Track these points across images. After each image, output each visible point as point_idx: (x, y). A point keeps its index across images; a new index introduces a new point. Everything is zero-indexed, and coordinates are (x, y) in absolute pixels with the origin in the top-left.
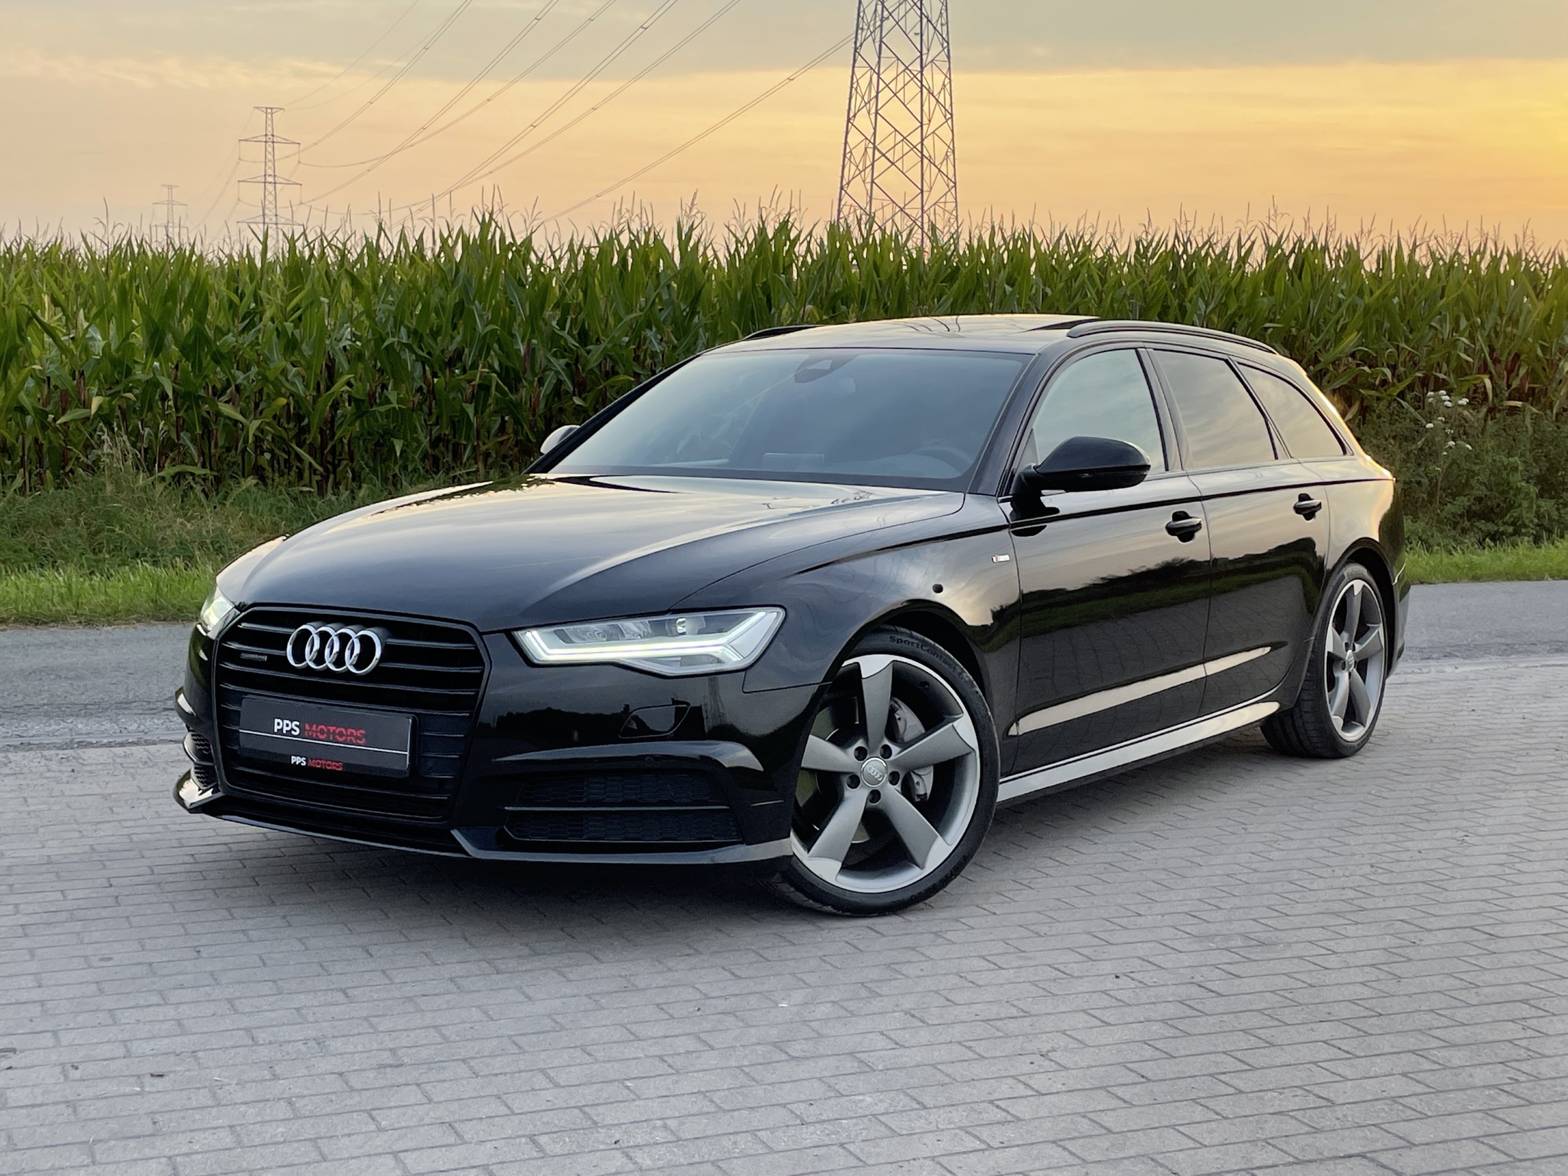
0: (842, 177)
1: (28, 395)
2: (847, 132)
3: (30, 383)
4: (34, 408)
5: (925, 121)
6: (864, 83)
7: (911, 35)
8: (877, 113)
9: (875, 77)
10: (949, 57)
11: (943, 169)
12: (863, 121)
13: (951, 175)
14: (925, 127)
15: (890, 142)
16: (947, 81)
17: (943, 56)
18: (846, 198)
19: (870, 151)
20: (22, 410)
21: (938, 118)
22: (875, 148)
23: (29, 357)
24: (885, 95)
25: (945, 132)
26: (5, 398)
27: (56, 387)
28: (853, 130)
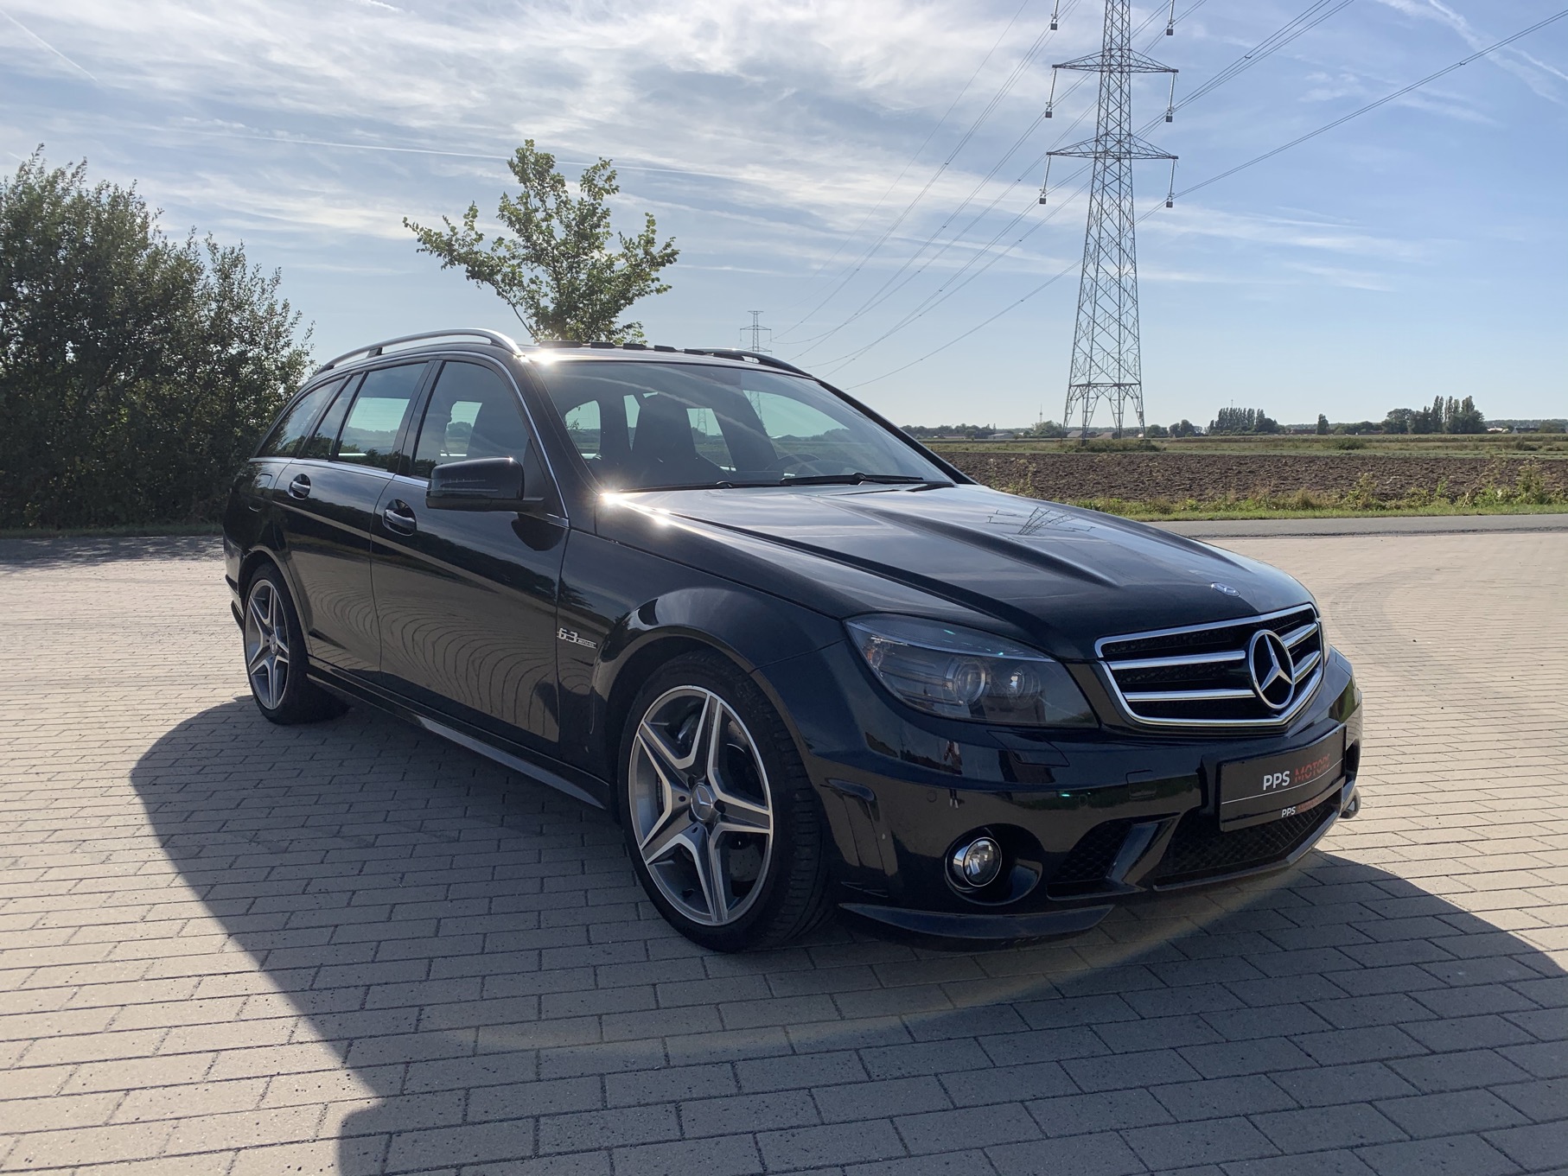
2: (1078, 314)
5: (1122, 306)
6: (1088, 288)
8: (1095, 302)
9: (1094, 284)
10: (1135, 271)
11: (1132, 331)
12: (1087, 307)
14: (1121, 309)
15: (1102, 318)
16: (1135, 285)
17: (1132, 271)
18: (1077, 350)
19: (1091, 323)
21: (1129, 303)
22: (1094, 322)
24: (1100, 293)
28: (1081, 313)
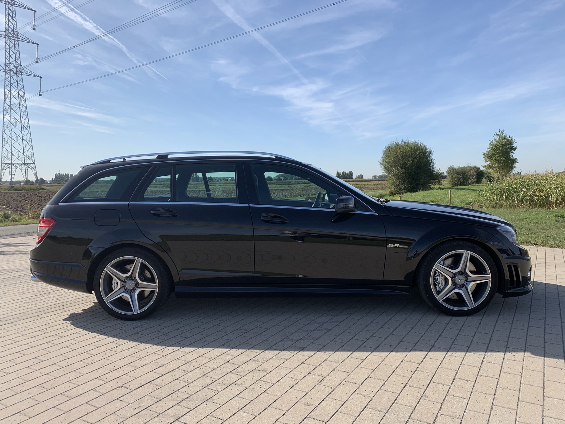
2: (3, 134)
10: (28, 119)
13: (31, 144)
14: (23, 134)
16: (28, 124)
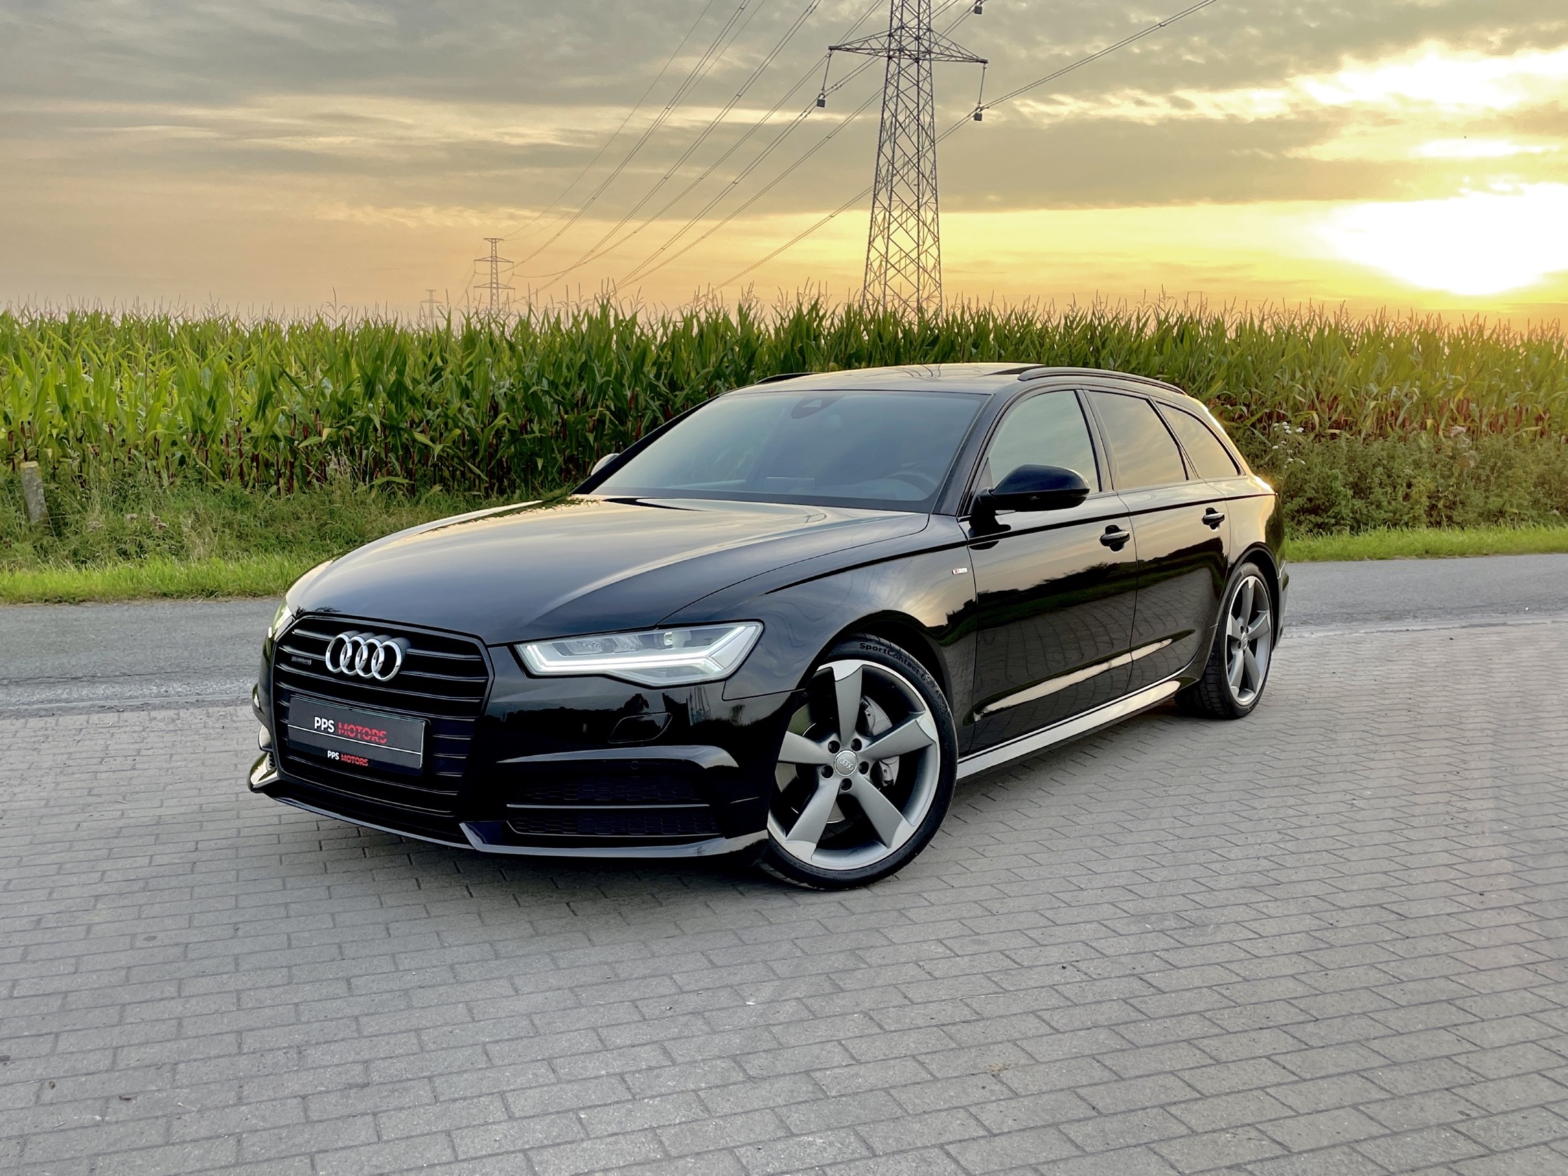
0: (865, 281)
1: (280, 427)
2: (869, 251)
3: (282, 418)
4: (285, 438)
5: (921, 243)
6: (880, 218)
7: (912, 186)
8: (888, 238)
9: (887, 214)
10: (936, 200)
11: (933, 275)
12: (879, 243)
13: (937, 279)
14: (921, 247)
15: (897, 258)
16: (936, 216)
17: (933, 200)
19: (884, 263)
20: (275, 437)
21: (929, 241)
22: (887, 261)
23: (280, 401)
24: (894, 226)
25: (934, 251)
26: (264, 430)
27: (301, 422)
28: (873, 250)
